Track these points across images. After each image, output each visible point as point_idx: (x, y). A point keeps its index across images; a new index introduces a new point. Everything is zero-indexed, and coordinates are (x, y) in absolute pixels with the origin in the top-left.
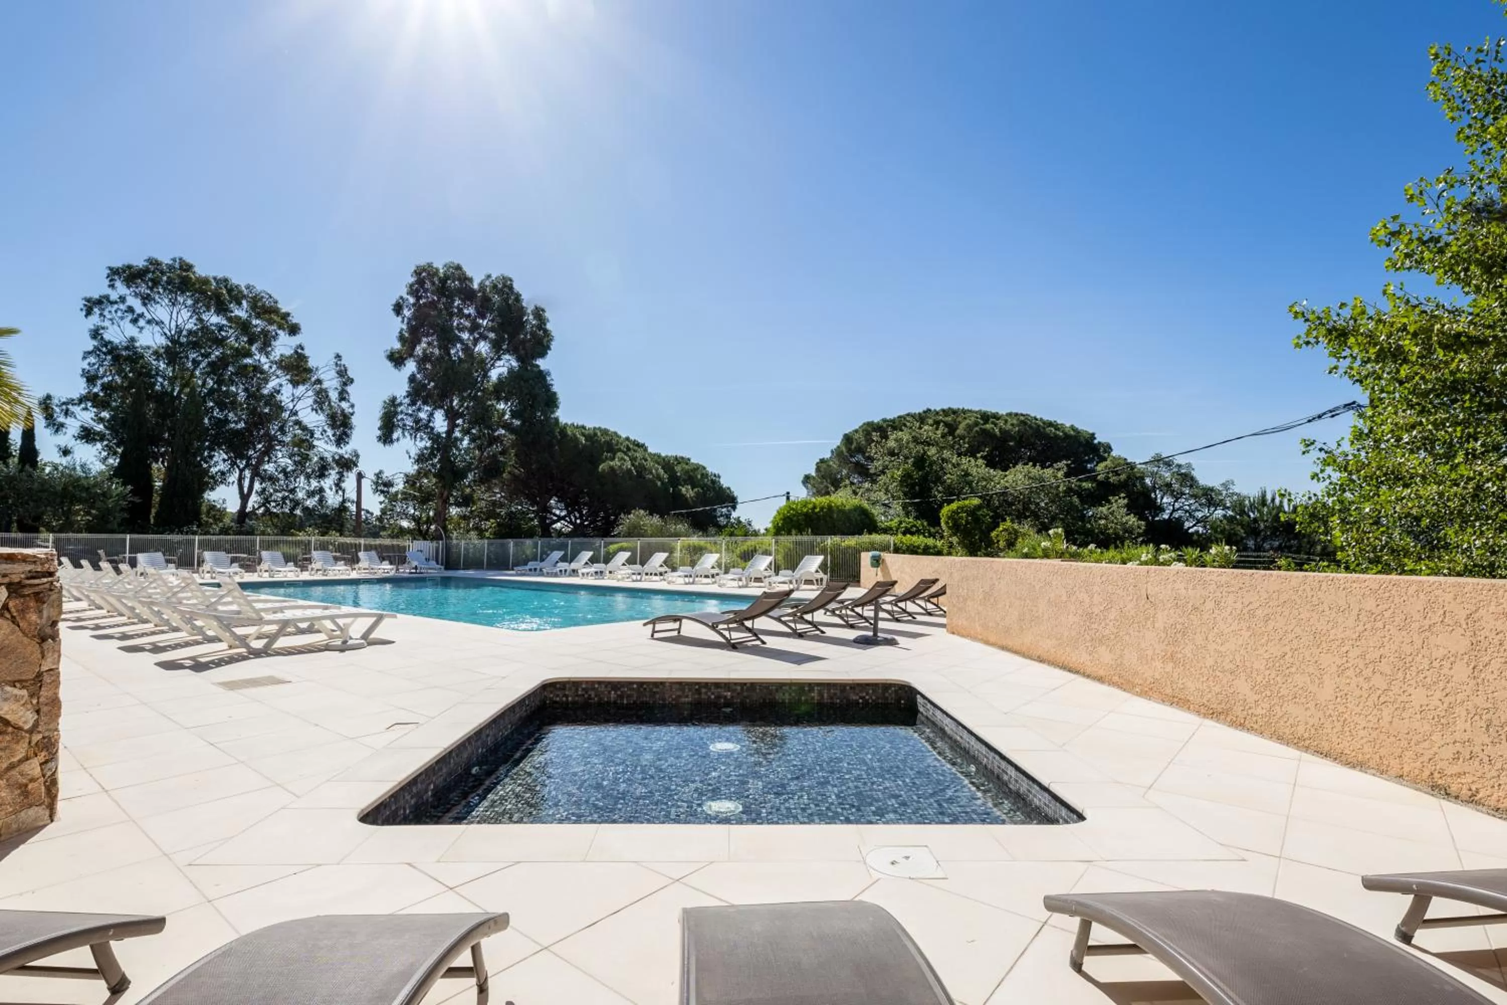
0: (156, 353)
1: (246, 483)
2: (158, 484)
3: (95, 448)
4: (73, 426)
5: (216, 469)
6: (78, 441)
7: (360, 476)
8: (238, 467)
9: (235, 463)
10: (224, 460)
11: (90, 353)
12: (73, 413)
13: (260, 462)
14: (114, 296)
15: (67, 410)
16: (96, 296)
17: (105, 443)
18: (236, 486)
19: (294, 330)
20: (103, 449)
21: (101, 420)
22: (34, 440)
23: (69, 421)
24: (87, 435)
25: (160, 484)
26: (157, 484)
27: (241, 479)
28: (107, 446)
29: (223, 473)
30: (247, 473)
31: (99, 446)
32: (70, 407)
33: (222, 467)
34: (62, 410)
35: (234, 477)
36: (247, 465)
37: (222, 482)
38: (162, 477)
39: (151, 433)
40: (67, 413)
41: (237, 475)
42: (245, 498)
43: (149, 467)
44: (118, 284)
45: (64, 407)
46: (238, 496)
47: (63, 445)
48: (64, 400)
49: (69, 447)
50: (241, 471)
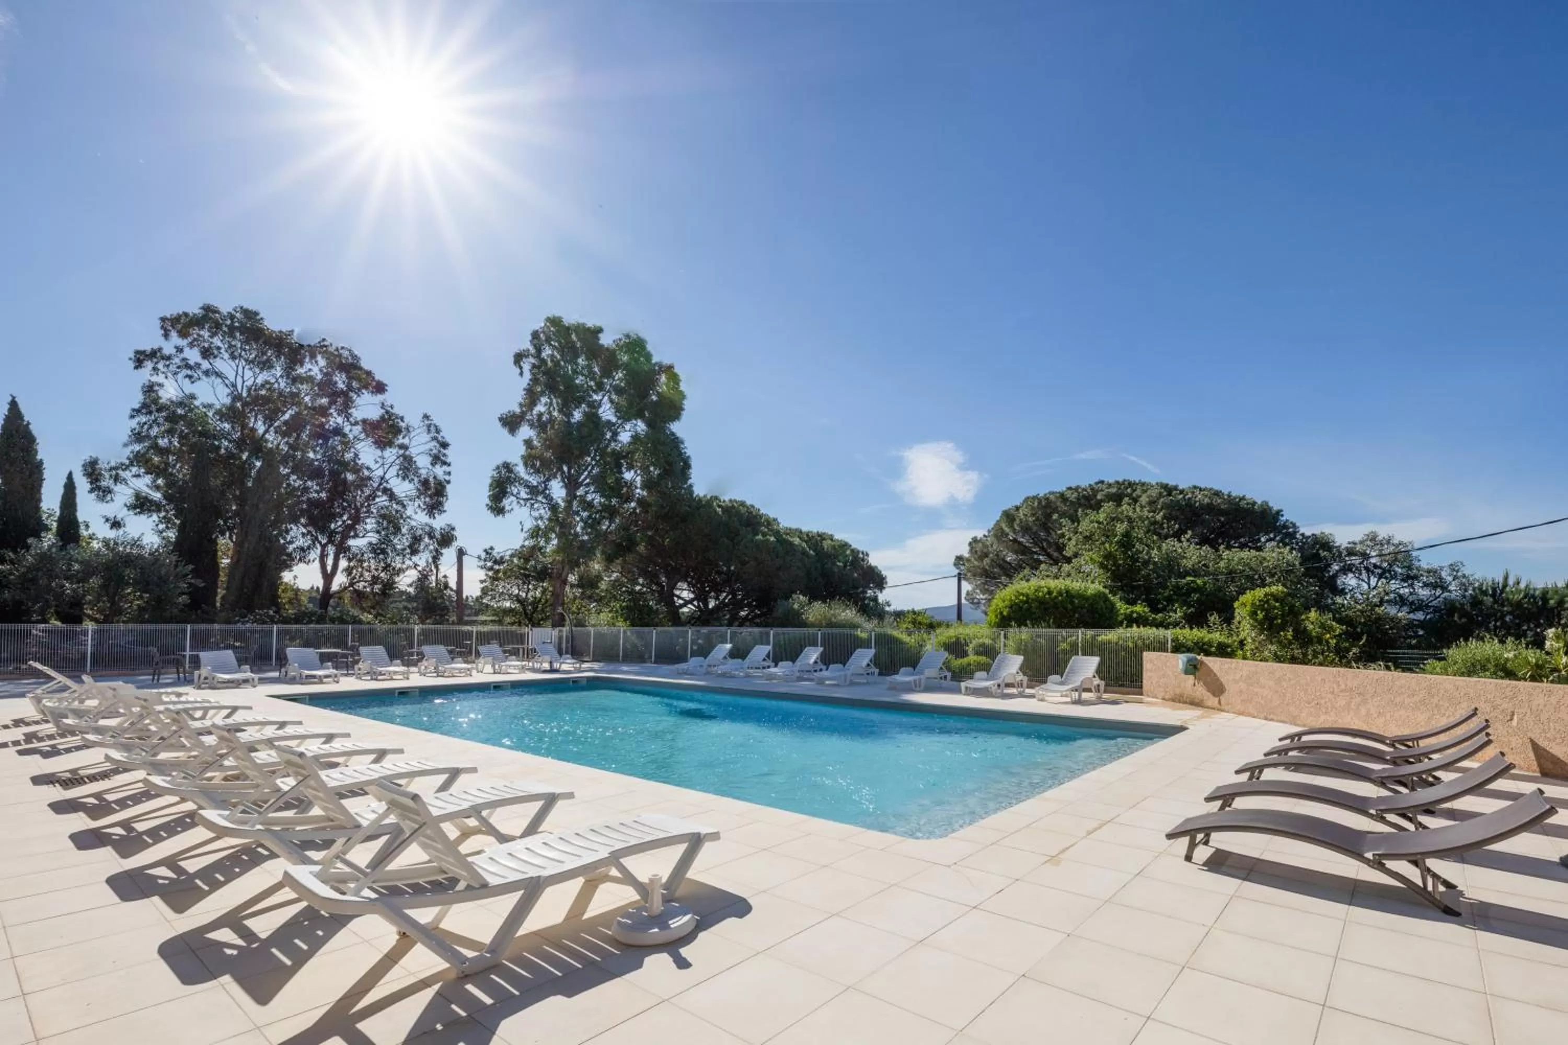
0: (218, 412)
1: (330, 562)
2: (225, 561)
3: (151, 519)
4: (123, 494)
5: (294, 546)
6: (131, 512)
7: (461, 553)
8: (320, 543)
9: (317, 538)
10: (303, 535)
11: (138, 411)
12: (124, 479)
13: (345, 537)
14: (168, 349)
15: (117, 475)
16: (148, 348)
17: (163, 514)
18: (317, 564)
19: (380, 388)
20: (160, 521)
21: (158, 488)
22: (75, 510)
23: (119, 488)
24: (141, 505)
25: (228, 561)
26: (223, 561)
27: (323, 557)
28: (164, 517)
29: (302, 549)
30: (331, 550)
31: (155, 517)
32: (120, 472)
33: (301, 542)
34: (111, 476)
35: (315, 554)
36: (330, 541)
37: (300, 560)
38: (230, 553)
39: (215, 503)
40: (117, 479)
41: (319, 551)
42: (328, 577)
43: (214, 542)
44: (174, 334)
45: (114, 472)
46: (320, 575)
47: (111, 516)
48: (113, 464)
49: (119, 518)
50: (324, 547)
